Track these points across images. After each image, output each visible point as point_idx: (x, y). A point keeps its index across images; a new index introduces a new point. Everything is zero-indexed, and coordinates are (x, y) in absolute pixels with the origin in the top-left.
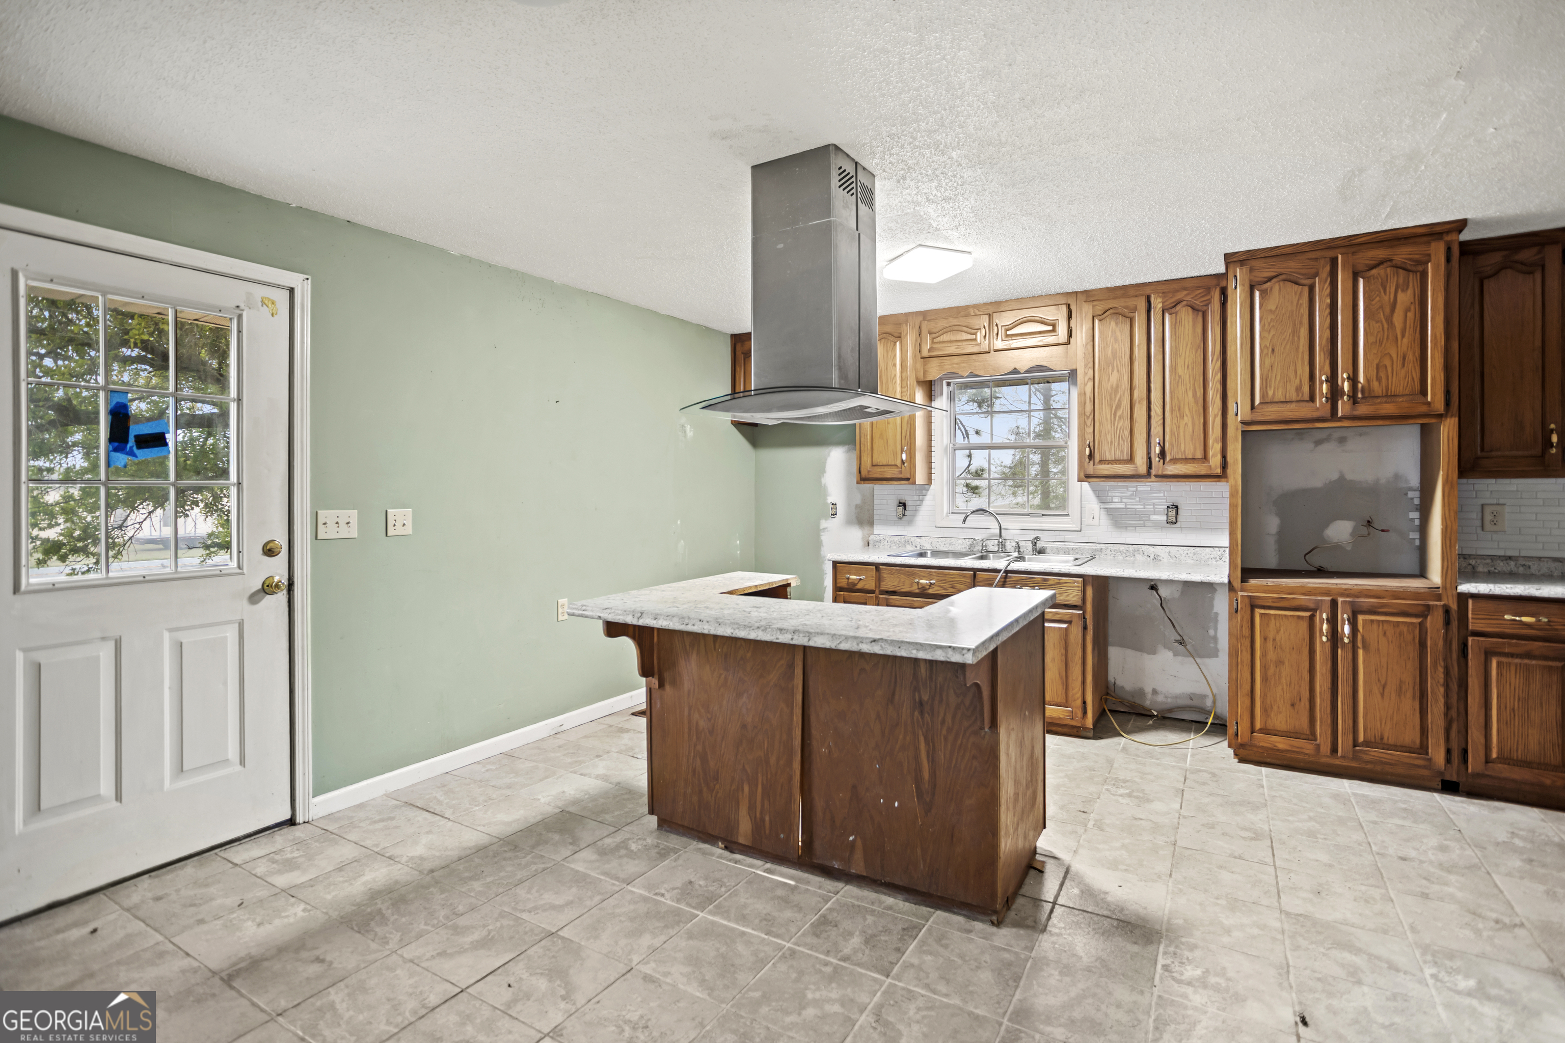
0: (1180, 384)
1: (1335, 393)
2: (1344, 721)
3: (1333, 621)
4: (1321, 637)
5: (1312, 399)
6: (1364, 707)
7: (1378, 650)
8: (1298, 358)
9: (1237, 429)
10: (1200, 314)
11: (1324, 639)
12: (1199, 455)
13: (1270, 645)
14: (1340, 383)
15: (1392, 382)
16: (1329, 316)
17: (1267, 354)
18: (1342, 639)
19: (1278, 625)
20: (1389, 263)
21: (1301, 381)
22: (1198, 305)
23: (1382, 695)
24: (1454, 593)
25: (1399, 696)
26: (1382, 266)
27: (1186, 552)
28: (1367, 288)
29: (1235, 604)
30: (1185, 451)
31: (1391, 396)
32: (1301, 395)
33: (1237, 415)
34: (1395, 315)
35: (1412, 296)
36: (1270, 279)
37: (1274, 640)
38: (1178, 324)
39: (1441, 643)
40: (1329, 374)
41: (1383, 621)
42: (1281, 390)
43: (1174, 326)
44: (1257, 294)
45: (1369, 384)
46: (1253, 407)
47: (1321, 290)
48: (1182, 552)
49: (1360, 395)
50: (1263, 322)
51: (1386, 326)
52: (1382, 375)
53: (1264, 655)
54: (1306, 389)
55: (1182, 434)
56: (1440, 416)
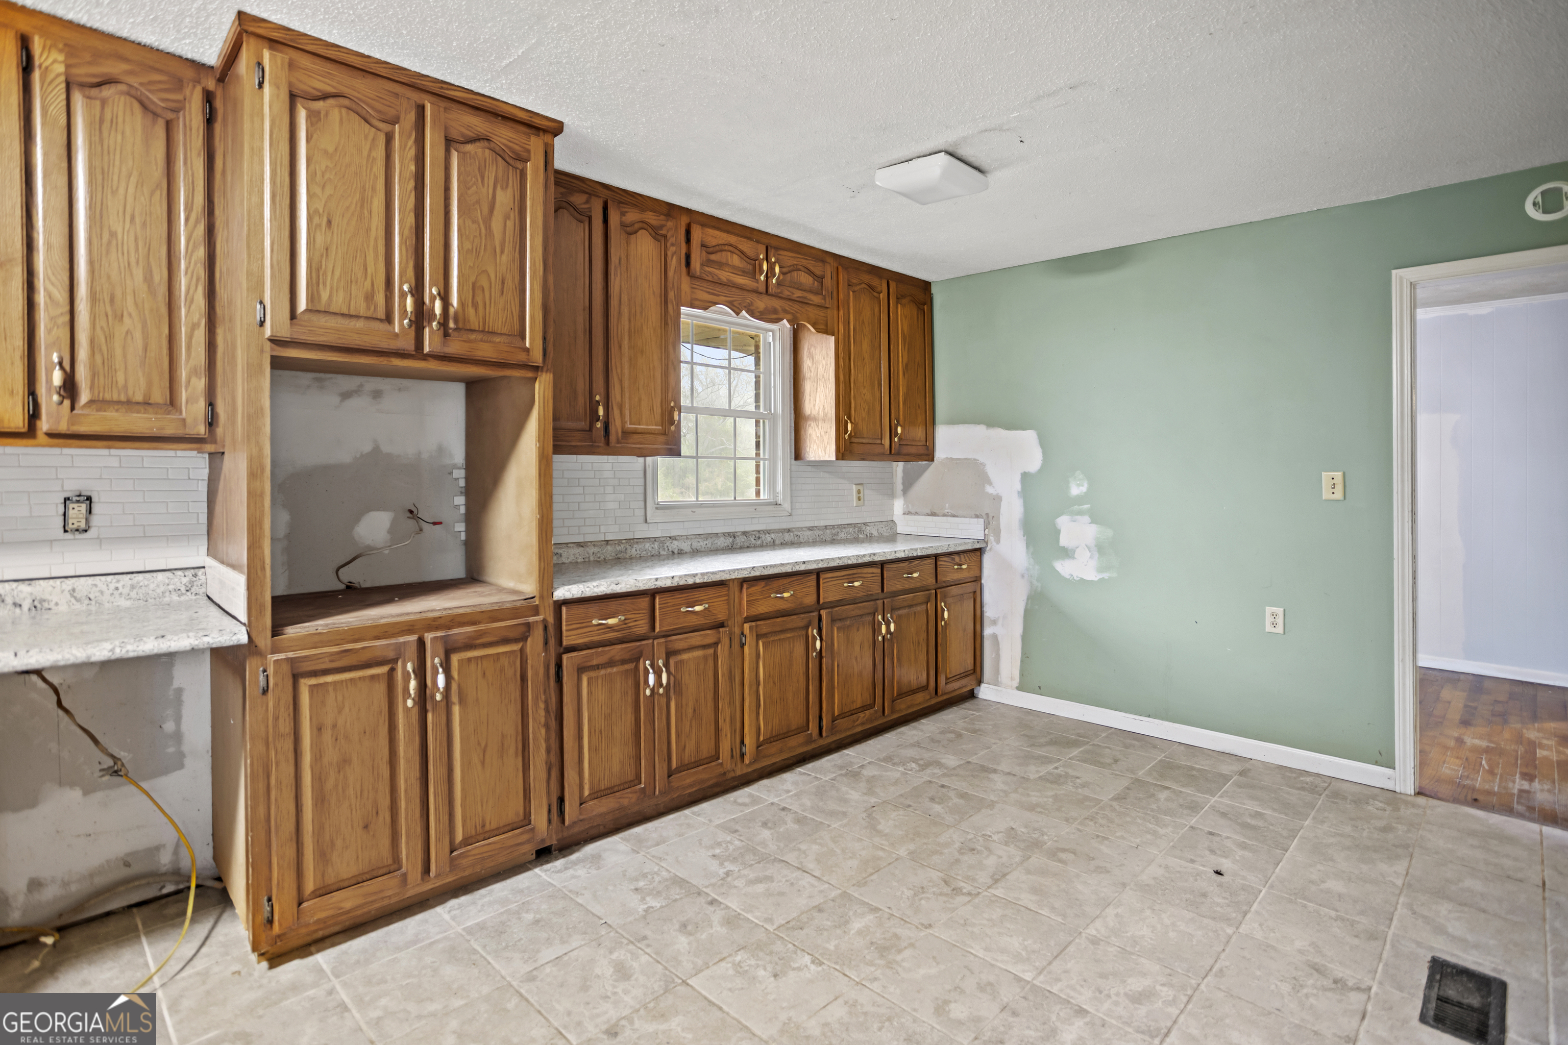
0: (113, 249)
1: (421, 316)
2: (438, 820)
3: (421, 672)
4: (405, 702)
5: (389, 318)
6: (463, 789)
7: (477, 700)
8: (368, 246)
9: (262, 351)
10: (161, 123)
11: (410, 703)
12: (159, 395)
13: (327, 736)
14: (427, 300)
15: (490, 314)
16: (413, 193)
17: (320, 225)
18: (433, 697)
19: (340, 698)
20: (486, 144)
21: (373, 285)
22: (154, 103)
23: (483, 763)
24: (551, 602)
25: (502, 757)
26: (478, 144)
27: (112, 586)
28: (462, 168)
29: (262, 678)
30: (125, 387)
31: (488, 332)
32: (372, 308)
33: (262, 323)
34: (494, 219)
35: (512, 199)
36: (325, 97)
37: (334, 726)
38: (106, 125)
39: (541, 671)
40: (413, 285)
41: (482, 657)
42: (341, 294)
43: (97, 127)
44: (302, 115)
45: (464, 310)
46: (293, 316)
47: (403, 147)
48: (104, 588)
49: (452, 325)
50: (312, 167)
51: (483, 231)
52: (479, 299)
53: (317, 757)
54: (380, 299)
55: (118, 352)
56: (536, 369)
